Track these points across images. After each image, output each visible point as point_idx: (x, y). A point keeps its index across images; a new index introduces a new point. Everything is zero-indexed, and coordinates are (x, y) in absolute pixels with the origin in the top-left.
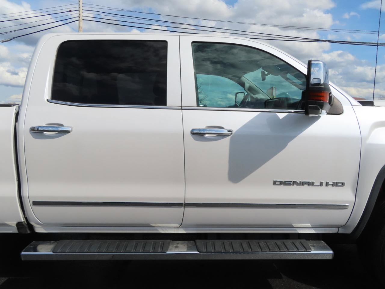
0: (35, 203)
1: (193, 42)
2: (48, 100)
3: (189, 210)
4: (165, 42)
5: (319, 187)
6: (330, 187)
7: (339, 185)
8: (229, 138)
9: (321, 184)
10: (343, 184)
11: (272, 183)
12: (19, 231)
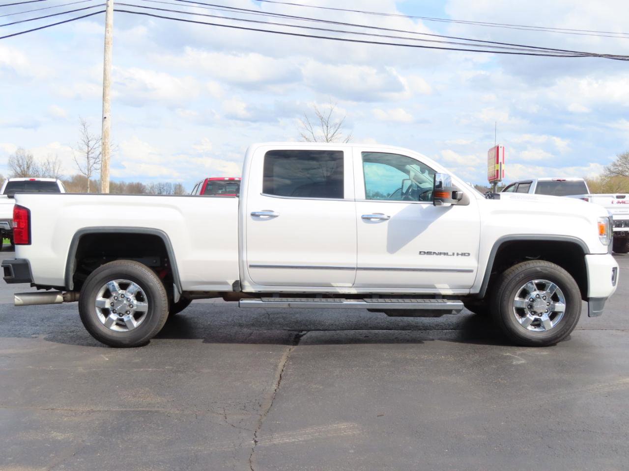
0: (251, 266)
1: (362, 152)
2: (261, 194)
3: (359, 272)
4: (341, 153)
5: (452, 256)
6: (460, 256)
7: (466, 254)
8: (388, 221)
9: (453, 254)
10: (469, 254)
11: (419, 253)
12: (234, 289)
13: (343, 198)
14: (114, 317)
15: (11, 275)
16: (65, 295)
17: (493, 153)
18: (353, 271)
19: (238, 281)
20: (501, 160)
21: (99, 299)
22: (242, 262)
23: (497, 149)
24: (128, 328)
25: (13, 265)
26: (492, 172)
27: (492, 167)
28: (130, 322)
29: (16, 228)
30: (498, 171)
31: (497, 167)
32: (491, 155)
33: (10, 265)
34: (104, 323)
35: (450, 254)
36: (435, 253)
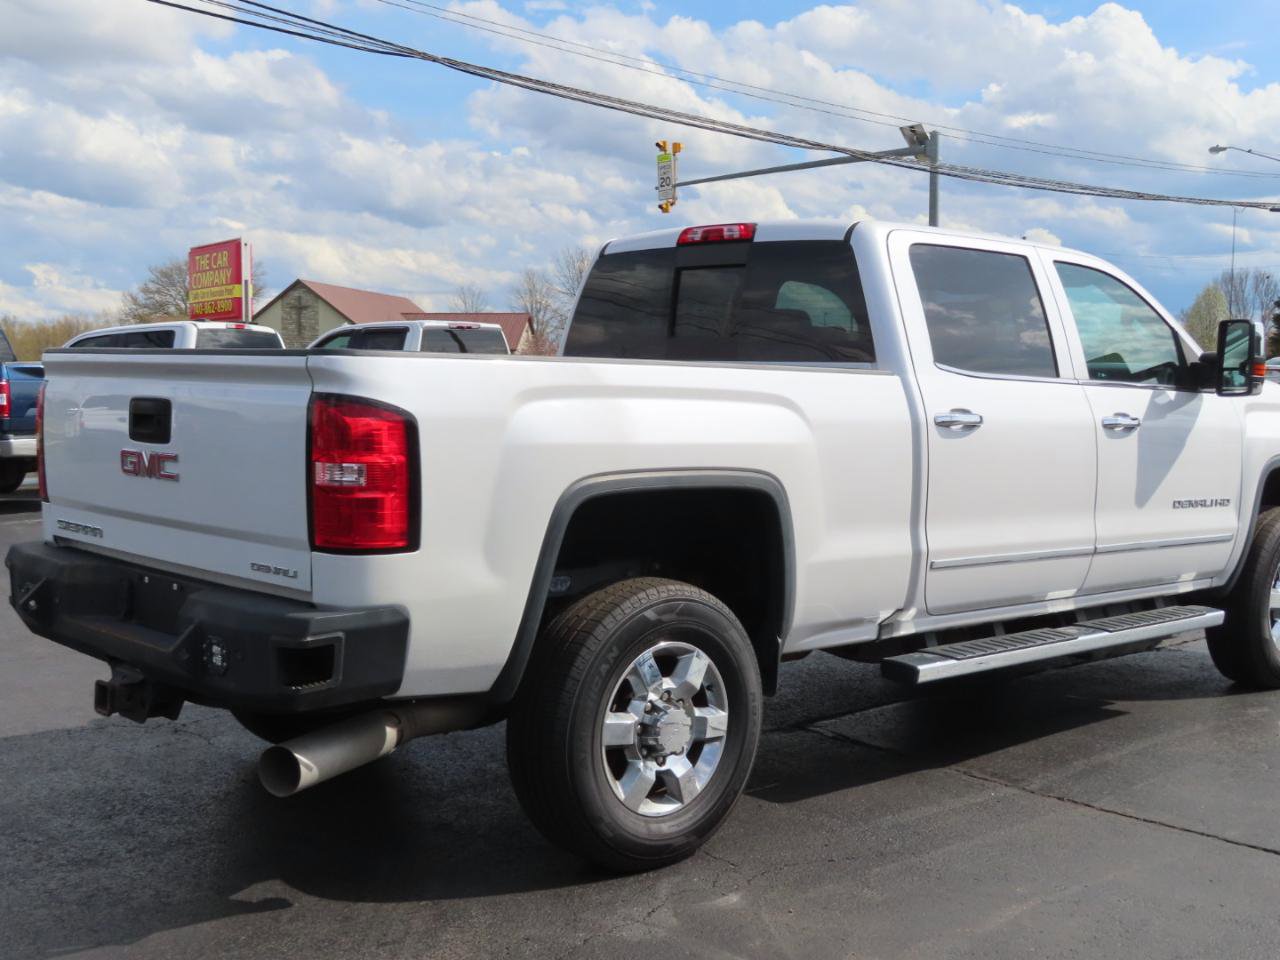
0: (934, 566)
6: (1219, 507)
7: (1226, 503)
8: (1136, 432)
9: (1212, 503)
12: (879, 634)
13: (1058, 375)
14: (649, 770)
15: (330, 677)
16: (400, 722)
17: (216, 258)
18: (1086, 560)
19: (899, 611)
20: (246, 274)
21: (612, 719)
22: (917, 555)
23: (234, 247)
24: (680, 799)
25: (348, 633)
26: (216, 301)
27: (212, 288)
28: (689, 777)
29: (361, 489)
30: (238, 301)
31: (238, 291)
32: (203, 261)
33: (339, 638)
34: (622, 796)
35: (1208, 503)
36: (1191, 504)
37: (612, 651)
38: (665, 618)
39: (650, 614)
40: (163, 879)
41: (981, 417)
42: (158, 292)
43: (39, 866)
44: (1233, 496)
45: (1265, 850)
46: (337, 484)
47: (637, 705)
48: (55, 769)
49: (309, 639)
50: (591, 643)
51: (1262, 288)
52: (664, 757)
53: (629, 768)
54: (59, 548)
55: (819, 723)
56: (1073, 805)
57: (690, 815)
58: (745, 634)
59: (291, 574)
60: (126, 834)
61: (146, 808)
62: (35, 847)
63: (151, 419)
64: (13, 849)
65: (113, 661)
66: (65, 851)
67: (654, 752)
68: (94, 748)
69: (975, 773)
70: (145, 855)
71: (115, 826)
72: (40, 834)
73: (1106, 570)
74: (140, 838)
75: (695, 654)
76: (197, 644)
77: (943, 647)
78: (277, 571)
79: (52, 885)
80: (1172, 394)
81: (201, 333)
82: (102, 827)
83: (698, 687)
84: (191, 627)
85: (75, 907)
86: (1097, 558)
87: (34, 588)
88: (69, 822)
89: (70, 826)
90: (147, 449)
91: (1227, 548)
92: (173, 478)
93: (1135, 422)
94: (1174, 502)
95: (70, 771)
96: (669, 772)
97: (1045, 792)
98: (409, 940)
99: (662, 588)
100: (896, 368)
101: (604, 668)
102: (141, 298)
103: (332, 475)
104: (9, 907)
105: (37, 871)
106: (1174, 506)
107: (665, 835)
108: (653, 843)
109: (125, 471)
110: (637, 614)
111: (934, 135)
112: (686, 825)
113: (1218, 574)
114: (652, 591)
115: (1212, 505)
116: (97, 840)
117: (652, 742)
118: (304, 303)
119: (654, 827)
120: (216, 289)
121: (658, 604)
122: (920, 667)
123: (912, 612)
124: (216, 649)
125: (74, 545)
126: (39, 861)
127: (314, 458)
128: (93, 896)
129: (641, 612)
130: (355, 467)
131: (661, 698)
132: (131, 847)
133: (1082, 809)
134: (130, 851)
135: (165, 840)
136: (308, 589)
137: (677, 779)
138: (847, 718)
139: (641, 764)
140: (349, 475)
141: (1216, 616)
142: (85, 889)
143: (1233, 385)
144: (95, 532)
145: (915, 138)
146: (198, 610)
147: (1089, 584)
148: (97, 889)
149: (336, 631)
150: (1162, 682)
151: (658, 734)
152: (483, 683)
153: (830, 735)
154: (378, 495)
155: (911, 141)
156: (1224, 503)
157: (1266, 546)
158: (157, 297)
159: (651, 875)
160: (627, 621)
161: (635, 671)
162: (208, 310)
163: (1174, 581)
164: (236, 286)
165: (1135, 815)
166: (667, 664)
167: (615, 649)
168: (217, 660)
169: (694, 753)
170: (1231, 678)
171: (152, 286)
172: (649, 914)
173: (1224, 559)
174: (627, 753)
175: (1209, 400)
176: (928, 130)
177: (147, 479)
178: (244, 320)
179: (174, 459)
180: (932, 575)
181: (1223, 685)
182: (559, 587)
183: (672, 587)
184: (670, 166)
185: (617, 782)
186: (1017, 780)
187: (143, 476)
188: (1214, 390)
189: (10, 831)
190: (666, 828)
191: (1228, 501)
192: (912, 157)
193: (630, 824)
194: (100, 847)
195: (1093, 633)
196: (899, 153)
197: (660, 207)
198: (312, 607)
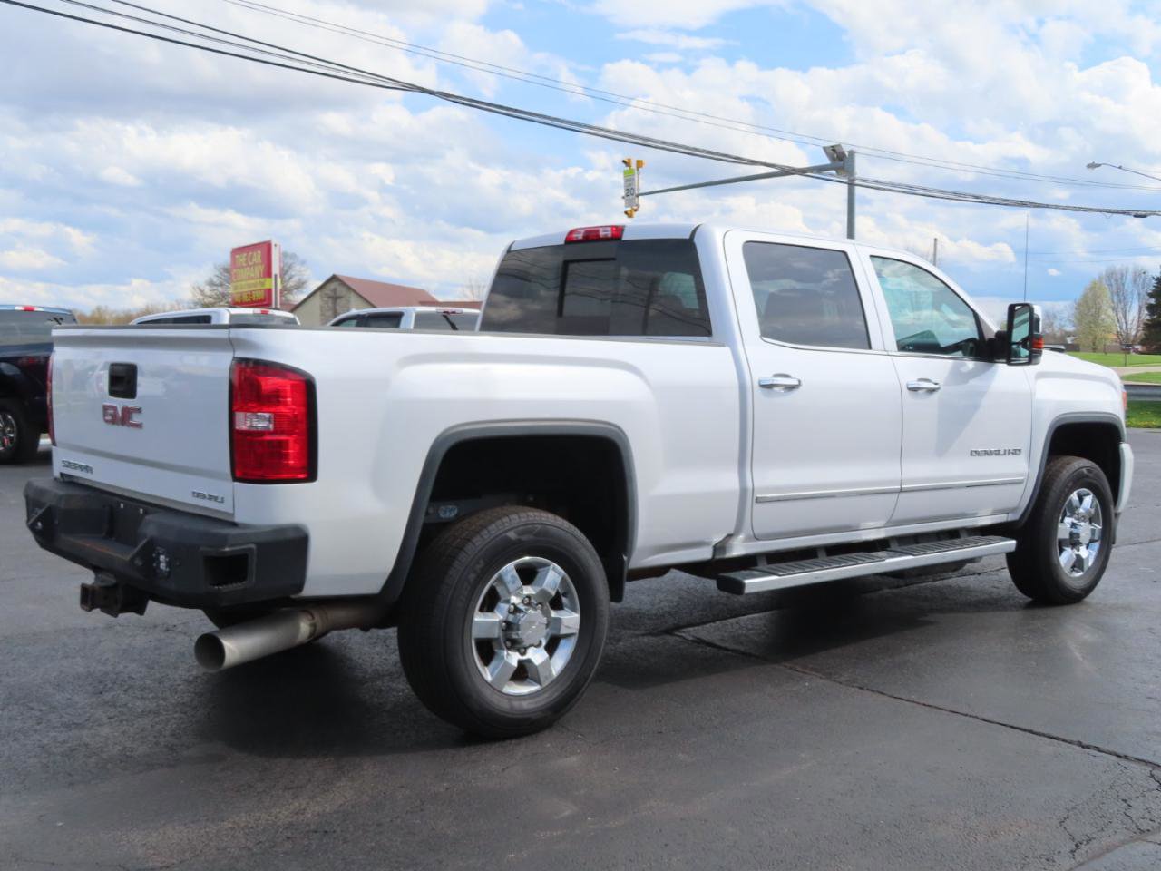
5: (1003, 456)
6: (1011, 456)
8: (937, 393)
10: (1020, 452)
12: (714, 556)
13: (870, 348)
14: (514, 658)
15: (244, 579)
16: (313, 618)
17: (252, 256)
18: (894, 497)
19: (730, 536)
20: (276, 270)
21: (479, 618)
22: (743, 491)
23: (266, 248)
24: (538, 682)
25: (259, 545)
26: (251, 292)
27: (250, 282)
28: (546, 664)
29: (270, 433)
30: (269, 291)
31: (269, 283)
32: (242, 259)
33: (250, 549)
34: (489, 678)
35: (1002, 452)
36: (987, 453)
37: (478, 563)
38: (524, 538)
39: (512, 535)
40: (131, 739)
41: (800, 381)
42: (221, 285)
43: (38, 727)
44: (1024, 447)
45: (1012, 727)
46: (254, 429)
47: (503, 607)
48: (67, 657)
49: (227, 549)
50: (462, 556)
51: (1140, 281)
52: (526, 648)
53: (496, 657)
54: (64, 482)
55: (684, 630)
56: (870, 693)
57: (546, 695)
58: (595, 552)
59: (220, 500)
60: (110, 706)
61: (130, 687)
62: (38, 713)
63: (123, 380)
64: (22, 714)
65: (96, 569)
66: (61, 717)
67: (515, 645)
68: (100, 642)
69: (799, 669)
70: (121, 721)
71: (103, 699)
72: (44, 705)
73: (912, 505)
74: (120, 709)
75: (551, 567)
76: (149, 553)
77: (770, 566)
78: (211, 498)
79: (45, 742)
80: (970, 364)
81: (232, 317)
82: (94, 700)
83: (553, 593)
84: (145, 541)
85: (59, 757)
86: (903, 495)
87: (40, 512)
88: (69, 696)
89: (69, 699)
90: (120, 403)
91: (1019, 489)
92: (139, 426)
93: (936, 386)
94: (972, 452)
95: (78, 659)
96: (529, 661)
97: (850, 683)
98: (309, 786)
99: (523, 515)
100: (727, 341)
101: (472, 576)
102: (207, 290)
103: (251, 422)
104: (9, 757)
105: (36, 731)
106: (971, 455)
107: (526, 710)
108: (515, 716)
109: (107, 421)
110: (501, 534)
111: (852, 153)
112: (543, 703)
113: (1013, 510)
114: (514, 517)
115: (1005, 454)
116: (87, 710)
117: (514, 636)
118: (338, 294)
119: (516, 704)
120: (253, 282)
121: (518, 527)
122: (747, 581)
123: (741, 537)
124: (162, 558)
125: (76, 480)
126: (39, 724)
127: (235, 408)
128: (74, 750)
129: (503, 532)
130: (267, 415)
131: (523, 602)
132: (112, 715)
133: (875, 696)
134: (110, 718)
135: (140, 710)
136: (231, 511)
137: (536, 667)
138: (708, 626)
139: (506, 653)
140: (260, 421)
141: (1010, 544)
142: (69, 745)
143: (1020, 357)
144: (87, 469)
145: (836, 156)
146: (151, 527)
147: (897, 516)
148: (79, 745)
149: (248, 543)
150: (973, 599)
151: (518, 630)
152: (374, 587)
153: (691, 638)
154: (283, 437)
155: (832, 159)
156: (1016, 452)
157: (1054, 488)
158: (220, 289)
159: (514, 742)
160: (492, 540)
161: (500, 579)
162: (246, 299)
163: (974, 515)
164: (268, 280)
165: (917, 701)
166: (527, 575)
167: (481, 562)
168: (163, 566)
169: (552, 647)
170: (1029, 596)
171: (215, 280)
172: (504, 770)
173: (1017, 499)
174: (494, 644)
175: (1001, 368)
176: (846, 149)
177: (120, 426)
178: (273, 306)
179: (139, 411)
180: (756, 506)
181: (1021, 601)
182: (448, 513)
183: (531, 514)
184: (634, 179)
185: (486, 668)
186: (830, 674)
187: (118, 424)
188: (1004, 361)
189: (22, 701)
190: (526, 705)
191: (1020, 450)
192: (834, 172)
193: (496, 702)
194: (88, 715)
195: (900, 556)
196: (820, 169)
197: (626, 213)
198: (234, 525)
